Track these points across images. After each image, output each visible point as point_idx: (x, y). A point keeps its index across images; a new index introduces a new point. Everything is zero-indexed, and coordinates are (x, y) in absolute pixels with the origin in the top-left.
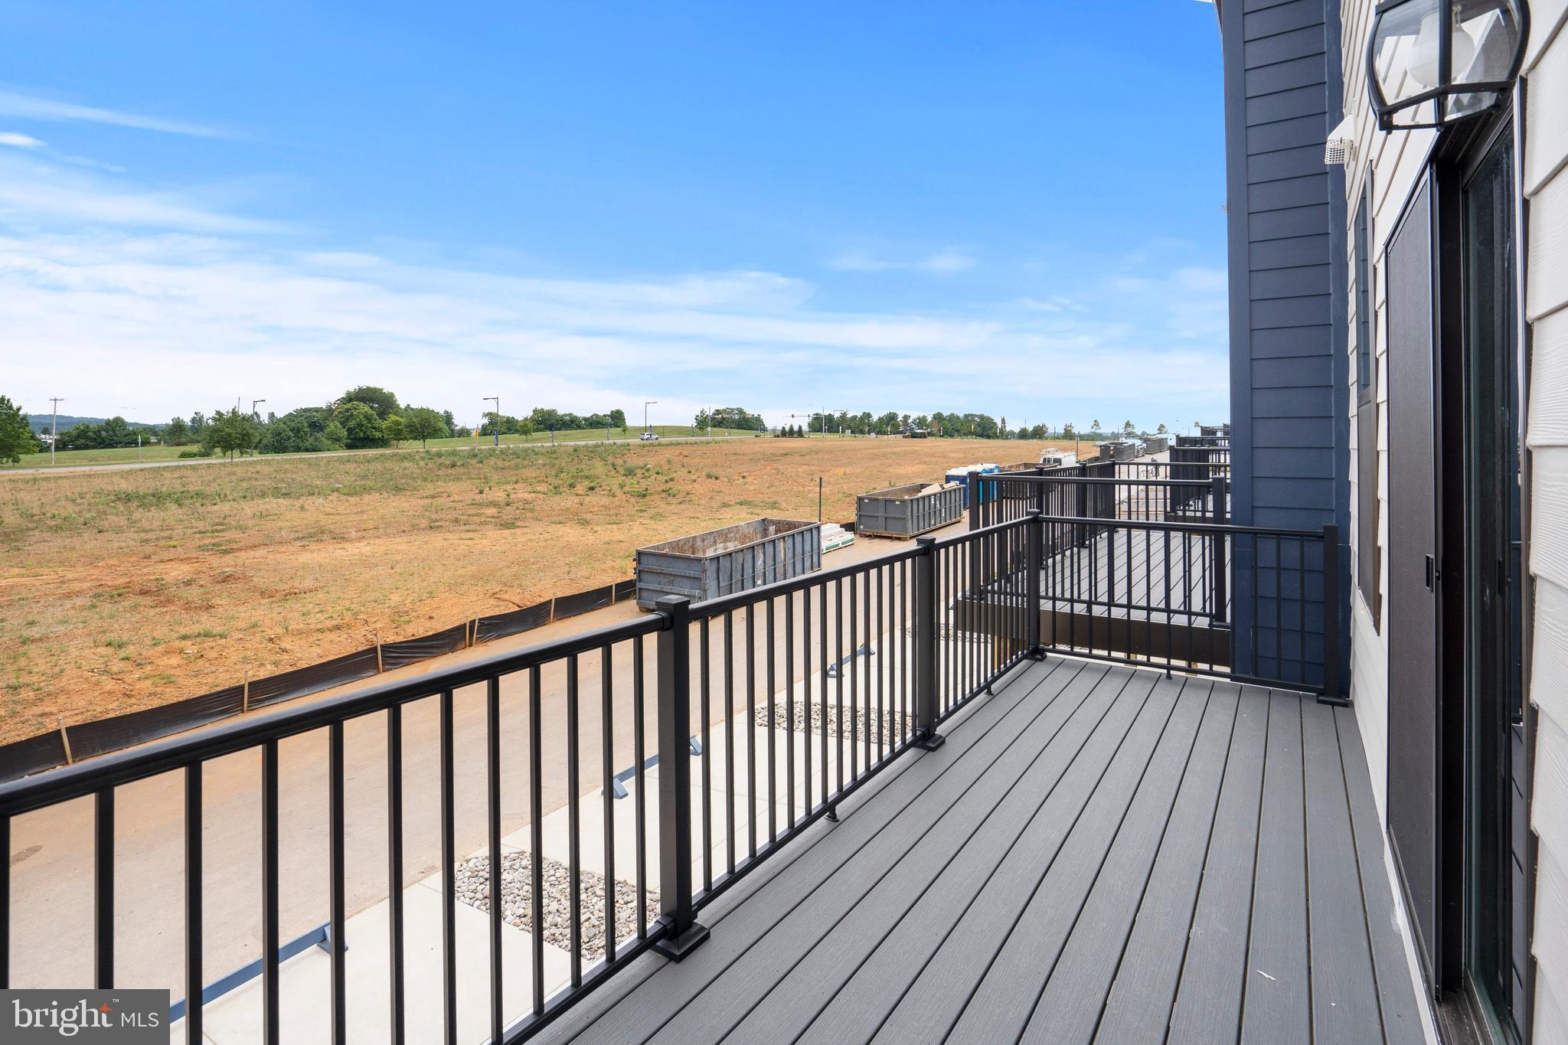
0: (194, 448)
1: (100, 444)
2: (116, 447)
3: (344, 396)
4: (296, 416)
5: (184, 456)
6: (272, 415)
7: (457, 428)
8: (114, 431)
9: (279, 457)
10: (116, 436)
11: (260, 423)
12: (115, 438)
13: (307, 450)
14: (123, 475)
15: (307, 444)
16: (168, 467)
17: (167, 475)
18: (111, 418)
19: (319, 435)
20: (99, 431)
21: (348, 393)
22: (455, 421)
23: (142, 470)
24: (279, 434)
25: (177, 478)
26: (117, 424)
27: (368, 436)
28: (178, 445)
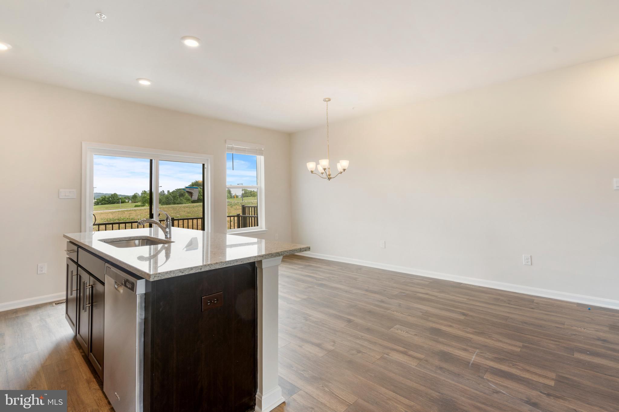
0: (139, 204)
1: (109, 202)
2: (115, 204)
3: (191, 184)
4: (176, 192)
5: (136, 206)
6: (168, 191)
7: (233, 195)
8: (114, 198)
9: (168, 206)
10: (115, 200)
11: (164, 194)
12: (114, 200)
13: (178, 204)
14: (112, 213)
15: (178, 202)
16: (127, 210)
17: (126, 213)
18: (113, 193)
19: (182, 198)
20: (109, 198)
21: (192, 183)
22: (232, 193)
23: (119, 211)
24: (168, 198)
25: (128, 214)
26: (115, 195)
27: (199, 198)
28: (135, 202)
